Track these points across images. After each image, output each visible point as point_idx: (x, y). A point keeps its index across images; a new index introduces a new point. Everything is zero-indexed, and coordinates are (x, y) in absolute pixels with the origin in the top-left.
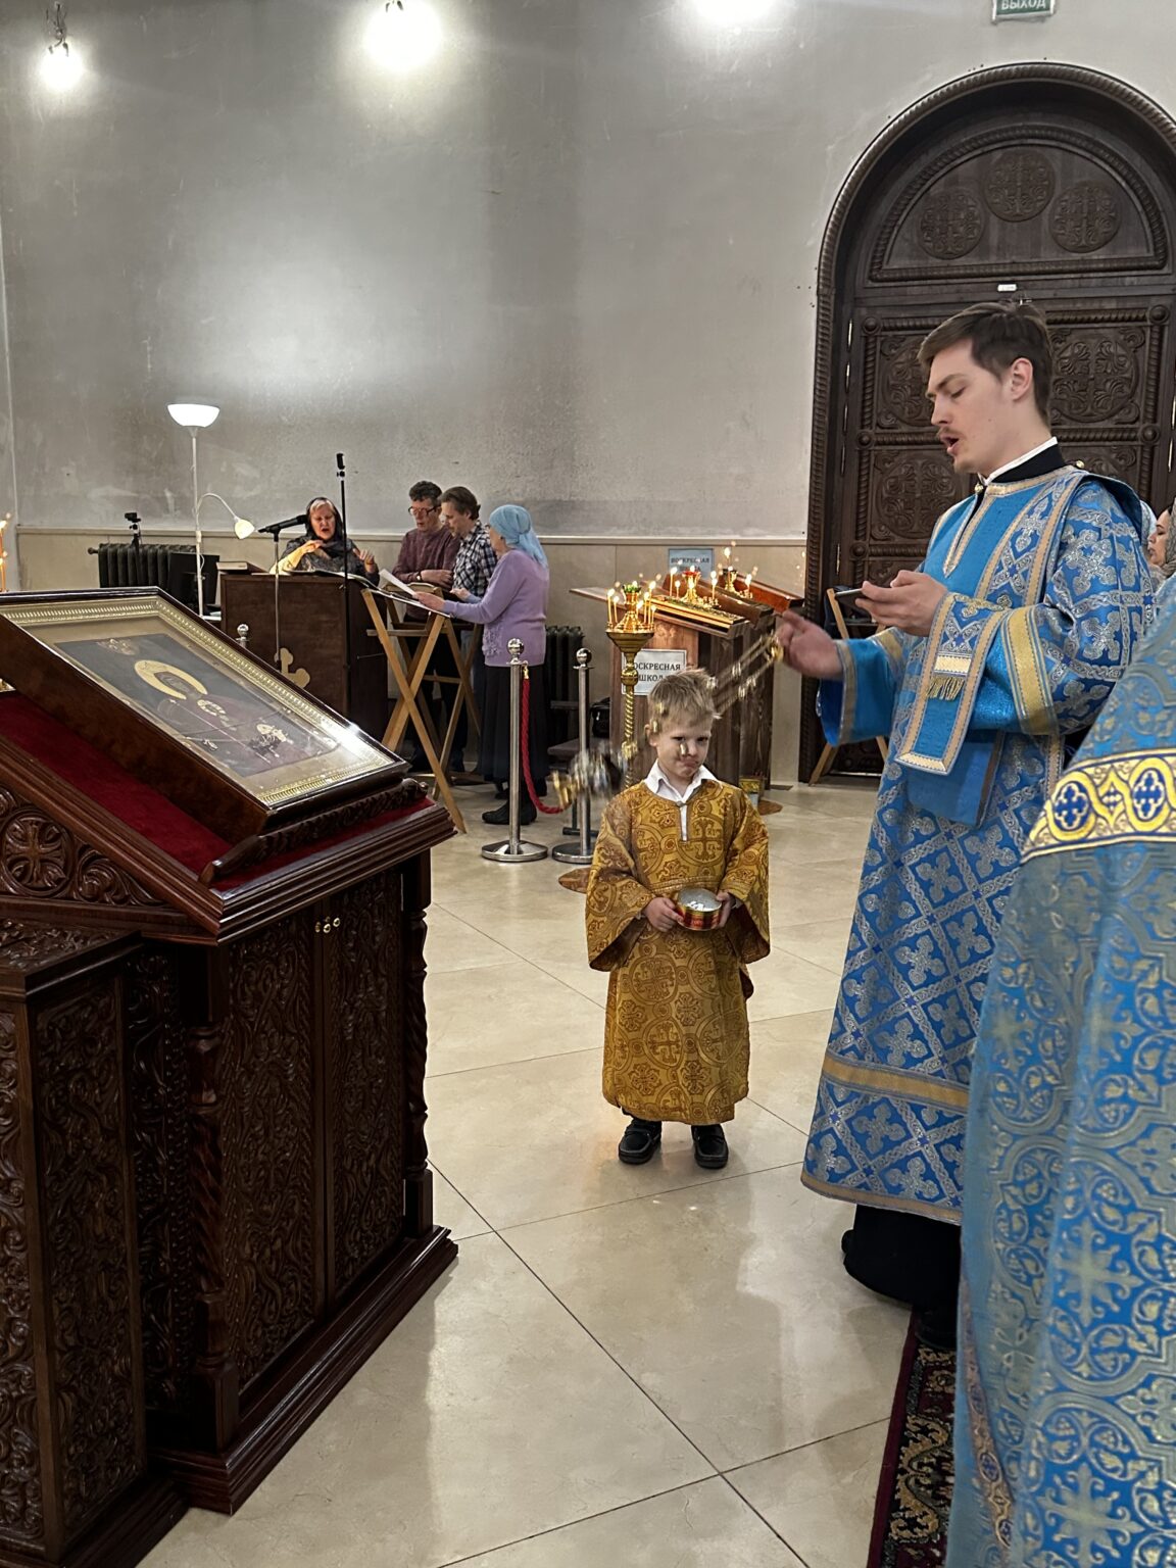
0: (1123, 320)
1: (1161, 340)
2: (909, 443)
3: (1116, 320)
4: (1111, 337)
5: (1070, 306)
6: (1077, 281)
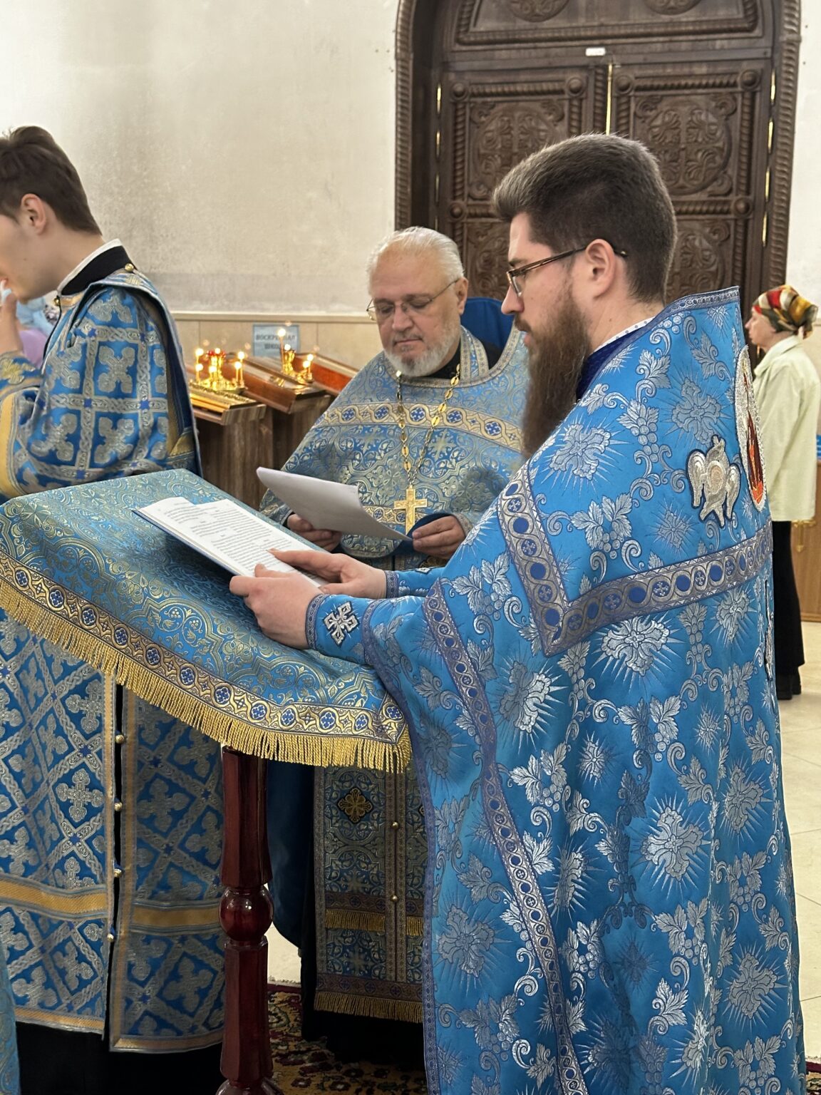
0: (714, 86)
1: (752, 107)
3: (707, 86)
4: (702, 104)
5: (660, 71)
6: (667, 45)
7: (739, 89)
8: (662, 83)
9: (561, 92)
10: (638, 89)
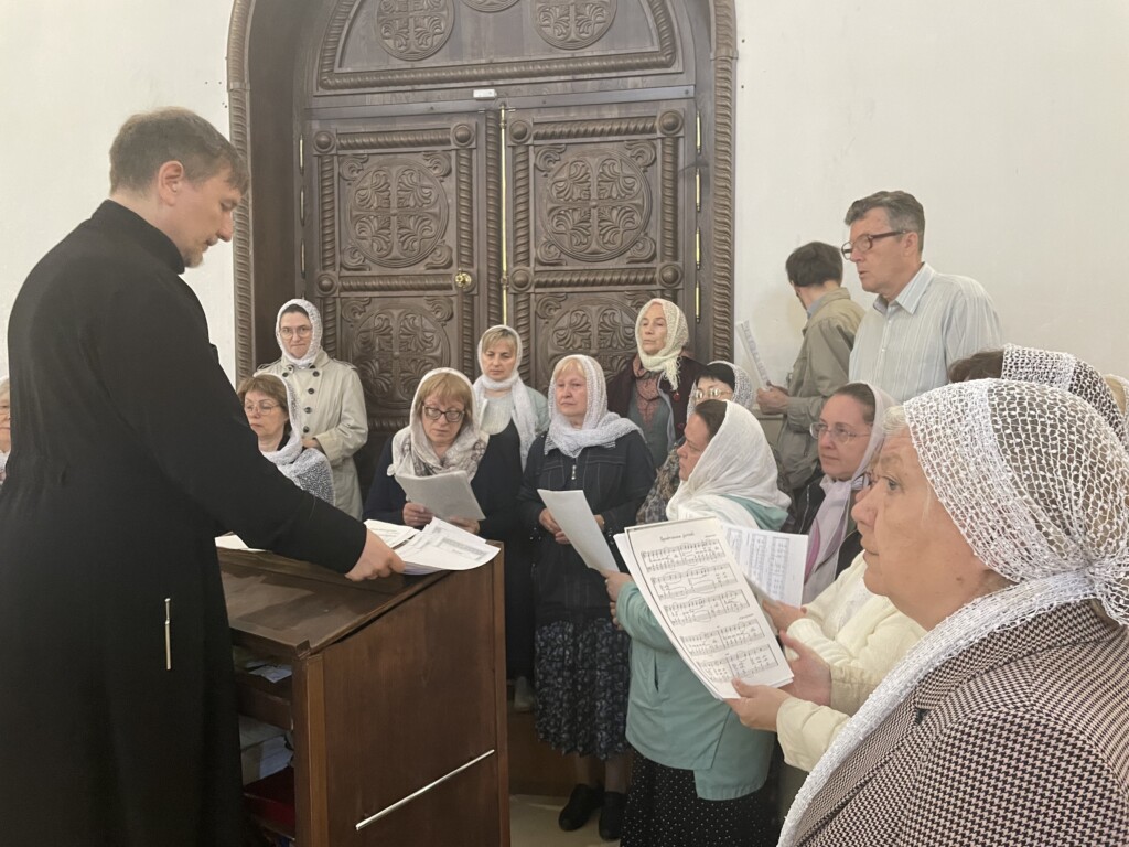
0: (627, 132)
1: (675, 156)
2: (381, 289)
3: (619, 132)
4: (615, 155)
5: (563, 116)
6: (569, 84)
7: (659, 134)
8: (565, 129)
9: (448, 142)
10: (538, 137)
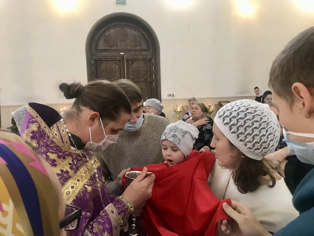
0: (143, 60)
1: (150, 64)
4: (142, 63)
5: (134, 57)
6: (135, 53)
7: (148, 61)
8: (134, 59)
9: (117, 60)
10: (130, 60)
